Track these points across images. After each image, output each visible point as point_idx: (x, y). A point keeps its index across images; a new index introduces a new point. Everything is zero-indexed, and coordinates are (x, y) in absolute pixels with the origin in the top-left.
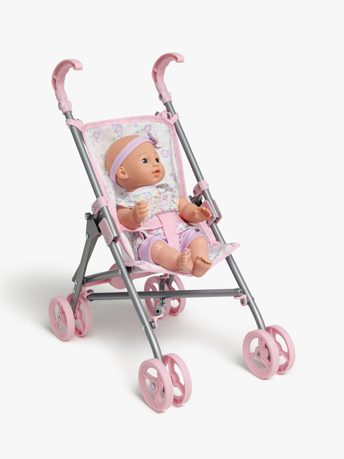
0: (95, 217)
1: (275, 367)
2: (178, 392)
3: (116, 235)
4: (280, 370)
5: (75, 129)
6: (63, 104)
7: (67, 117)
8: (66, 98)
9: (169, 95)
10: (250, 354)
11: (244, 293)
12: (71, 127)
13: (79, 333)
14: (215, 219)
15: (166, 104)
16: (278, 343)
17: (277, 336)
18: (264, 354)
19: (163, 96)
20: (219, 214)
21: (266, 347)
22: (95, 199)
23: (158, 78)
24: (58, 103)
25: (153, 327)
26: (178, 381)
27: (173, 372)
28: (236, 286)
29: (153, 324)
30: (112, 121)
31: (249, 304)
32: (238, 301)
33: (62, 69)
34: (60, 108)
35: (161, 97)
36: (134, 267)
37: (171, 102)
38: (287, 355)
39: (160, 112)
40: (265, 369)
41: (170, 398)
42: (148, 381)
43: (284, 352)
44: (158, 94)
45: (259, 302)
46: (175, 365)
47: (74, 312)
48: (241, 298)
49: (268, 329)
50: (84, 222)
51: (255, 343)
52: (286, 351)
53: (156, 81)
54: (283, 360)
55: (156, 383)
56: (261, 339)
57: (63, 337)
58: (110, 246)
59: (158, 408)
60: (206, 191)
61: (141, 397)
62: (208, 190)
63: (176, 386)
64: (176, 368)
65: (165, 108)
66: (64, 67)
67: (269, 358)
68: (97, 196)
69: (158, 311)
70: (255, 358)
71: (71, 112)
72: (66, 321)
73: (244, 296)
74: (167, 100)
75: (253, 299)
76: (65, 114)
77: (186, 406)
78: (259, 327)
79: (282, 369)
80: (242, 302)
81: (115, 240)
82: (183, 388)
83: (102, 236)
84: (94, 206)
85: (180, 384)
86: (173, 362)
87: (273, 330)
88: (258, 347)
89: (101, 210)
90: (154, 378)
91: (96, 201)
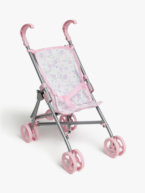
0: (41, 92)
1: (118, 153)
2: (79, 165)
3: (50, 100)
4: (120, 154)
5: (31, 53)
6: (25, 43)
7: (27, 49)
8: (27, 40)
9: (70, 38)
10: (107, 148)
11: (104, 122)
12: (29, 53)
13: (34, 139)
14: (91, 91)
15: (69, 42)
16: (118, 143)
17: (118, 140)
18: (113, 147)
19: (68, 38)
20: (93, 89)
21: (113, 144)
22: (41, 84)
23: (65, 31)
24: (23, 43)
25: (67, 138)
26: (78, 160)
27: (76, 157)
28: (101, 120)
29: (67, 137)
30: (46, 48)
31: (106, 127)
32: (102, 126)
33: (24, 28)
34: (24, 45)
35: (67, 39)
36: (59, 113)
37: (71, 41)
38: (123, 148)
39: (66, 45)
40: (114, 154)
41: (75, 168)
42: (66, 161)
43: (121, 146)
44: (65, 38)
45: (111, 126)
46: (77, 154)
47: (32, 131)
48: (103, 124)
49: (114, 137)
50: (36, 94)
51: (109, 143)
52: (122, 146)
53: (64, 32)
54: (121, 150)
55: (69, 162)
56: (111, 141)
57: (27, 141)
58: (48, 104)
59: (70, 172)
60: (87, 79)
61: (63, 167)
62: (88, 79)
63: (77, 163)
64: (77, 155)
65: (68, 43)
66: (26, 27)
67: (115, 149)
68: (42, 83)
69: (69, 132)
70: (110, 149)
71: (29, 46)
72: (28, 134)
73: (104, 124)
74: (69, 40)
75: (108, 125)
76: (27, 47)
77: (82, 171)
78: (111, 137)
79: (121, 153)
80: (104, 126)
81: (50, 102)
82: (81, 164)
83: (44, 100)
84: (41, 87)
85: (79, 162)
86: (76, 153)
87: (116, 138)
88: (110, 145)
89: (44, 89)
90: (68, 160)
91: (42, 85)
